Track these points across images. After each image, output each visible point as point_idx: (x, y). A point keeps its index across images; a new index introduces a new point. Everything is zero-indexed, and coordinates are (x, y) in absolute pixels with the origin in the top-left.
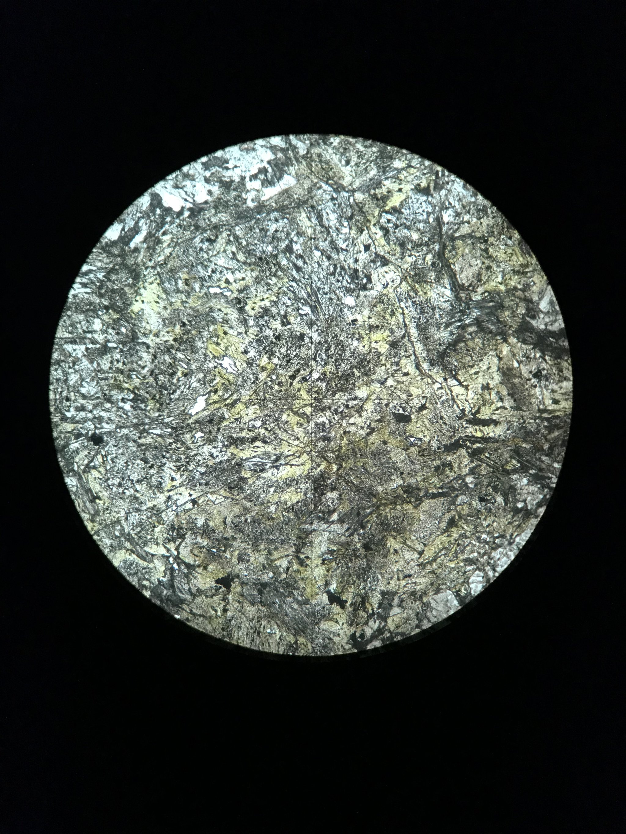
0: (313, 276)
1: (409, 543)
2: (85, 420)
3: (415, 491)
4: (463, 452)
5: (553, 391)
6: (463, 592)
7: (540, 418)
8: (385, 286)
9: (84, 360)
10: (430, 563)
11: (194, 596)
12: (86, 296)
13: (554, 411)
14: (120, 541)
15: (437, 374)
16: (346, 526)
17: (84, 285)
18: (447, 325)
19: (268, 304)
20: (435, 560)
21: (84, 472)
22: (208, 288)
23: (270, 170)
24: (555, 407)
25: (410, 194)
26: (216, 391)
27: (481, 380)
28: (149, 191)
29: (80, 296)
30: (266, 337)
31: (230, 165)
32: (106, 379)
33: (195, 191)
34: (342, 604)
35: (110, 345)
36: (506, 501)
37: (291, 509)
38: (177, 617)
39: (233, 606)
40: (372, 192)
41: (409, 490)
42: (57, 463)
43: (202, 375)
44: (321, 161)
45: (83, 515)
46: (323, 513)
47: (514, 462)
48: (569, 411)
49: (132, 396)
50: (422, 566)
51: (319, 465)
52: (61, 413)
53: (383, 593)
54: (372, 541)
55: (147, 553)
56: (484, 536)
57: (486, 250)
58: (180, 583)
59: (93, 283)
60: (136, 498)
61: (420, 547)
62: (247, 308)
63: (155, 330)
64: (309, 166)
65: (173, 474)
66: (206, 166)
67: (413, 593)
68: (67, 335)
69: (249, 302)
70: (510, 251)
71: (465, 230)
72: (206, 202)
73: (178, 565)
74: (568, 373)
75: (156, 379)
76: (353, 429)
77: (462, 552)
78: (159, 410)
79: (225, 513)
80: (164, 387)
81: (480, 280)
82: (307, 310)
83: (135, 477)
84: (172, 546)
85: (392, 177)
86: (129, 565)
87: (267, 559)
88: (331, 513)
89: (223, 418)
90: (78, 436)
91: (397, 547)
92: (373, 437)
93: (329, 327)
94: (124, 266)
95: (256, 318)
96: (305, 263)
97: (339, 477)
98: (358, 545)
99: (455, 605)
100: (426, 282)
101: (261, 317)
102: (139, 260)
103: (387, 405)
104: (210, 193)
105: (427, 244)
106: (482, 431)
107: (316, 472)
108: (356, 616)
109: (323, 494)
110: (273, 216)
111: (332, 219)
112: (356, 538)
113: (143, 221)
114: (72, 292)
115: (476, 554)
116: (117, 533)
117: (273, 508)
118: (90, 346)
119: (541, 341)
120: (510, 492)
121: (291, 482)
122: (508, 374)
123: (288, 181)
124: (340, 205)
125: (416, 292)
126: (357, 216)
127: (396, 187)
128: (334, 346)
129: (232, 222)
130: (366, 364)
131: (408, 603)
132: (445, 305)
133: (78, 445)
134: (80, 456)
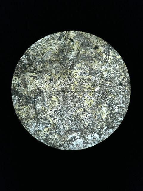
0: (67, 115)
1: (53, 51)
2: (123, 89)
3: (50, 63)
4: (38, 70)
5: (16, 81)
7: (20, 76)
9: (121, 103)
10: (49, 46)
11: (104, 46)
12: (118, 117)
14: (119, 60)
15: (42, 89)
16: (67, 57)
17: (119, 119)
18: (38, 99)
19: (78, 110)
21: (125, 78)
22: (91, 115)
23: (74, 140)
24: (16, 78)
25: (43, 130)
26: (93, 92)
27: (32, 86)
29: (120, 117)
30: (79, 102)
31: (82, 142)
32: (117, 98)
33: (91, 137)
34: (70, 39)
35: (115, 105)
36: (30, 57)
37: (79, 63)
39: (95, 42)
40: (51, 132)
41: (52, 63)
42: (131, 80)
43: (95, 96)
44: (62, 140)
45: (126, 68)
46: (72, 61)
47: (27, 66)
48: (13, 76)
49: (112, 93)
50: (51, 45)
51: (72, 72)
52: (128, 91)
53: (61, 40)
54: (62, 53)
55: (113, 57)
56: (36, 50)
57: (27, 115)
58: (107, 49)
59: (117, 120)
60: (114, 70)
61: (51, 50)
63: (104, 107)
64: (65, 140)
65: (105, 74)
67: (54, 39)
68: (124, 109)
69: (82, 111)
70: (22, 115)
71: (31, 121)
72: (89, 134)
73: (106, 53)
74: (12, 85)
75: (106, 96)
76: (63, 79)
77: (41, 47)
78: (106, 89)
79: (94, 64)
80: (104, 94)
81: (29, 109)
82: (69, 107)
83: (114, 75)
84: (107, 58)
85: (46, 134)
86: (117, 55)
87: (86, 52)
88: (70, 60)
89: (92, 85)
90: (125, 86)
91: (56, 50)
92: (59, 76)
93: (65, 103)
94: (109, 123)
95: (81, 107)
96: (69, 118)
97: (67, 68)
98: (65, 52)
100: (42, 110)
102: (106, 124)
103: (54, 83)
105: (40, 118)
106: (33, 74)
107: (72, 70)
108: (68, 36)
109: (71, 65)
110: (74, 129)
111: (61, 127)
112: (65, 54)
113: (104, 132)
115: (38, 46)
116: (119, 62)
117: (83, 63)
118: (119, 106)
119: (17, 93)
120: (29, 60)
121: (78, 69)
122: (26, 87)
123: (70, 137)
124: (59, 130)
125: (44, 108)
126: (55, 127)
127: (46, 132)
128: (65, 99)
129: (84, 129)
130: (58, 93)
131: (55, 37)
132: (38, 104)
133: (125, 84)
134: (125, 81)
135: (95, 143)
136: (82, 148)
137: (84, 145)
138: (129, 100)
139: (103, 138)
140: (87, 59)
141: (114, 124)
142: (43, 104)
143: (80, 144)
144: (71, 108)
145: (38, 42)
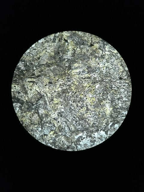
0: (71, 116)
1: (49, 54)
2: (123, 83)
3: (47, 66)
4: (36, 75)
5: (15, 89)
7: (18, 83)
9: (123, 97)
10: (44, 49)
11: (99, 42)
12: (122, 111)
13: (15, 84)
14: (116, 55)
15: (42, 93)
17: (123, 114)
18: (40, 104)
19: (81, 109)
20: (43, 50)
21: (124, 71)
22: (95, 113)
23: (81, 140)
24: (15, 85)
25: (48, 134)
26: (93, 89)
27: (32, 92)
29: (124, 111)
30: (82, 102)
31: (90, 141)
32: (118, 92)
33: (97, 135)
34: (65, 40)
35: (117, 100)
36: (26, 63)
37: (76, 62)
39: (90, 39)
40: (57, 135)
41: (49, 66)
43: (97, 93)
44: (69, 142)
46: (69, 61)
47: (24, 73)
48: (12, 84)
49: (112, 88)
50: (46, 48)
51: (70, 72)
52: (129, 85)
53: (55, 42)
54: (58, 54)
55: (110, 52)
56: (32, 55)
57: (31, 121)
58: (102, 45)
59: (121, 114)
60: (112, 65)
61: (46, 53)
63: (107, 103)
64: (72, 141)
66: (95, 141)
67: (48, 42)
68: (127, 102)
69: (86, 110)
70: (26, 121)
71: (36, 126)
72: (95, 132)
73: (102, 49)
74: (12, 93)
75: (107, 92)
76: (62, 81)
77: (37, 52)
78: (106, 85)
79: (92, 61)
80: (105, 90)
81: (33, 114)
82: (72, 108)
83: (112, 70)
84: (104, 54)
85: (53, 138)
86: (113, 50)
87: (82, 50)
88: (67, 61)
89: (92, 83)
90: (125, 79)
91: (52, 53)
92: (57, 79)
93: (67, 104)
94: (114, 118)
95: (84, 106)
96: (73, 119)
97: (65, 69)
98: (61, 53)
99: (39, 41)
100: (45, 114)
102: (110, 120)
103: (54, 86)
105: (45, 123)
106: (32, 80)
108: (62, 37)
109: (69, 65)
110: (80, 129)
111: (66, 129)
112: (61, 55)
113: (110, 128)
115: (33, 51)
116: (116, 57)
117: (80, 62)
118: (122, 100)
119: (18, 101)
120: (25, 66)
121: (76, 68)
122: (26, 93)
123: (76, 137)
124: (65, 132)
125: (47, 112)
126: (61, 129)
127: (52, 136)
128: (66, 100)
129: (89, 128)
130: (59, 95)
131: (49, 40)
132: (41, 109)
133: (125, 77)
134: (125, 75)
135: (102, 140)
136: (90, 147)
137: (92, 144)
138: (131, 93)
139: (110, 134)
140: (84, 58)
141: (118, 119)
142: (46, 108)
143: (88, 144)
144: (74, 108)
145: (32, 46)
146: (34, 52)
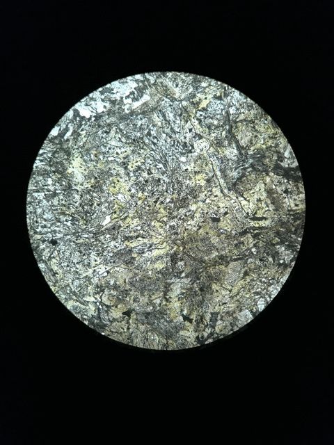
0: (163, 147)
1: (224, 286)
2: (47, 233)
3: (225, 258)
4: (249, 235)
5: (295, 200)
6: (254, 310)
7: (289, 214)
8: (202, 150)
9: (44, 200)
10: (236, 296)
11: (111, 322)
12: (43, 166)
13: (297, 210)
15: (233, 195)
16: (190, 279)
17: (41, 161)
18: (235, 170)
19: (140, 164)
20: (238, 294)
21: (48, 260)
22: (107, 157)
23: (136, 92)
24: (297, 208)
25: (212, 100)
26: (115, 213)
27: (256, 197)
28: (73, 108)
29: (40, 167)
30: (140, 182)
32: (57, 210)
33: (97, 106)
34: (190, 321)
35: (57, 192)
36: (274, 260)
37: (160, 272)
38: (103, 334)
39: (133, 326)
40: (191, 100)
41: (222, 257)
42: (33, 256)
43: (107, 204)
44: (163, 86)
45: (49, 283)
46: (177, 273)
47: (277, 239)
48: (304, 210)
49: (71, 218)
50: (232, 297)
51: (173, 248)
52: (34, 230)
53: (212, 314)
54: (204, 286)
55: (85, 301)
56: (263, 279)
57: (254, 127)
58: (104, 316)
59: (46, 159)
60: (77, 272)
61: (230, 288)
62: (129, 167)
63: (81, 182)
64: (157, 89)
65: (96, 258)
66: (102, 93)
67: (228, 312)
68: (34, 188)
69: (129, 163)
70: (267, 127)
71: (242, 117)
72: (103, 112)
73: (102, 306)
74: (302, 190)
75: (83, 208)
76: (190, 227)
77: (253, 288)
78: (86, 225)
79: (125, 276)
80: (87, 212)
81: (252, 144)
82: (161, 166)
83: (75, 261)
84: (98, 296)
85: (201, 92)
86: (76, 308)
87: (149, 300)
88: (181, 273)
89: (120, 226)
90: (44, 241)
91: (218, 288)
92: (201, 231)
93: (173, 174)
94: (62, 149)
95: (134, 172)
96: (158, 141)
97: (184, 253)
98: (197, 289)
99: (250, 317)
100: (223, 146)
101: (137, 171)
102: (70, 145)
103: (207, 213)
104: (105, 107)
105: (222, 126)
106: (258, 224)
107: (172, 252)
108: (198, 327)
109: (176, 263)
110: (139, 117)
111: (171, 116)
113: (70, 124)
114: (35, 165)
115: (260, 289)
116: (68, 292)
117: (150, 273)
118: (47, 193)
119: (287, 173)
120: (275, 255)
121: (159, 258)
122: (270, 192)
123: (146, 98)
124: (174, 109)
125: (218, 152)
126: (184, 114)
127: (204, 97)
128: (176, 184)
129: (118, 122)
130: (194, 193)
131: (225, 318)
132: (234, 158)
133: (44, 246)
134: (46, 252)
138: (27, 212)
140: (143, 284)
142: (222, 160)
143: (118, 85)
144: (156, 165)
146: (258, 287)
